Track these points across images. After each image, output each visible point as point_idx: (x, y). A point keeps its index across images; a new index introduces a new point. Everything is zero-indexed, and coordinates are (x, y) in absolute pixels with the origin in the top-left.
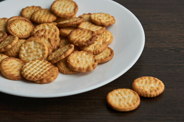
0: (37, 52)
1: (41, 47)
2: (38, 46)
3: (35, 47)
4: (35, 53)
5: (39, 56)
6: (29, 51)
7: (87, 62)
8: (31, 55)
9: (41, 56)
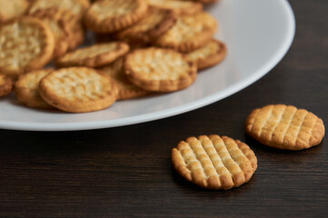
0: (28, 43)
1: (37, 33)
2: (29, 31)
3: (21, 35)
4: (23, 47)
5: (32, 52)
6: (9, 44)
7: (171, 69)
8: (15, 53)
9: (38, 50)
